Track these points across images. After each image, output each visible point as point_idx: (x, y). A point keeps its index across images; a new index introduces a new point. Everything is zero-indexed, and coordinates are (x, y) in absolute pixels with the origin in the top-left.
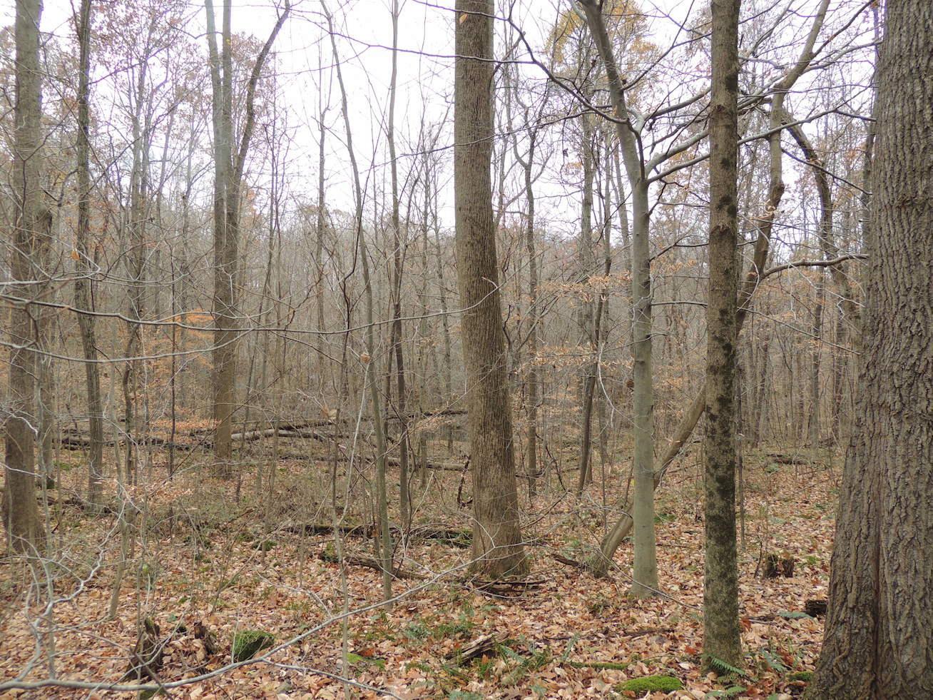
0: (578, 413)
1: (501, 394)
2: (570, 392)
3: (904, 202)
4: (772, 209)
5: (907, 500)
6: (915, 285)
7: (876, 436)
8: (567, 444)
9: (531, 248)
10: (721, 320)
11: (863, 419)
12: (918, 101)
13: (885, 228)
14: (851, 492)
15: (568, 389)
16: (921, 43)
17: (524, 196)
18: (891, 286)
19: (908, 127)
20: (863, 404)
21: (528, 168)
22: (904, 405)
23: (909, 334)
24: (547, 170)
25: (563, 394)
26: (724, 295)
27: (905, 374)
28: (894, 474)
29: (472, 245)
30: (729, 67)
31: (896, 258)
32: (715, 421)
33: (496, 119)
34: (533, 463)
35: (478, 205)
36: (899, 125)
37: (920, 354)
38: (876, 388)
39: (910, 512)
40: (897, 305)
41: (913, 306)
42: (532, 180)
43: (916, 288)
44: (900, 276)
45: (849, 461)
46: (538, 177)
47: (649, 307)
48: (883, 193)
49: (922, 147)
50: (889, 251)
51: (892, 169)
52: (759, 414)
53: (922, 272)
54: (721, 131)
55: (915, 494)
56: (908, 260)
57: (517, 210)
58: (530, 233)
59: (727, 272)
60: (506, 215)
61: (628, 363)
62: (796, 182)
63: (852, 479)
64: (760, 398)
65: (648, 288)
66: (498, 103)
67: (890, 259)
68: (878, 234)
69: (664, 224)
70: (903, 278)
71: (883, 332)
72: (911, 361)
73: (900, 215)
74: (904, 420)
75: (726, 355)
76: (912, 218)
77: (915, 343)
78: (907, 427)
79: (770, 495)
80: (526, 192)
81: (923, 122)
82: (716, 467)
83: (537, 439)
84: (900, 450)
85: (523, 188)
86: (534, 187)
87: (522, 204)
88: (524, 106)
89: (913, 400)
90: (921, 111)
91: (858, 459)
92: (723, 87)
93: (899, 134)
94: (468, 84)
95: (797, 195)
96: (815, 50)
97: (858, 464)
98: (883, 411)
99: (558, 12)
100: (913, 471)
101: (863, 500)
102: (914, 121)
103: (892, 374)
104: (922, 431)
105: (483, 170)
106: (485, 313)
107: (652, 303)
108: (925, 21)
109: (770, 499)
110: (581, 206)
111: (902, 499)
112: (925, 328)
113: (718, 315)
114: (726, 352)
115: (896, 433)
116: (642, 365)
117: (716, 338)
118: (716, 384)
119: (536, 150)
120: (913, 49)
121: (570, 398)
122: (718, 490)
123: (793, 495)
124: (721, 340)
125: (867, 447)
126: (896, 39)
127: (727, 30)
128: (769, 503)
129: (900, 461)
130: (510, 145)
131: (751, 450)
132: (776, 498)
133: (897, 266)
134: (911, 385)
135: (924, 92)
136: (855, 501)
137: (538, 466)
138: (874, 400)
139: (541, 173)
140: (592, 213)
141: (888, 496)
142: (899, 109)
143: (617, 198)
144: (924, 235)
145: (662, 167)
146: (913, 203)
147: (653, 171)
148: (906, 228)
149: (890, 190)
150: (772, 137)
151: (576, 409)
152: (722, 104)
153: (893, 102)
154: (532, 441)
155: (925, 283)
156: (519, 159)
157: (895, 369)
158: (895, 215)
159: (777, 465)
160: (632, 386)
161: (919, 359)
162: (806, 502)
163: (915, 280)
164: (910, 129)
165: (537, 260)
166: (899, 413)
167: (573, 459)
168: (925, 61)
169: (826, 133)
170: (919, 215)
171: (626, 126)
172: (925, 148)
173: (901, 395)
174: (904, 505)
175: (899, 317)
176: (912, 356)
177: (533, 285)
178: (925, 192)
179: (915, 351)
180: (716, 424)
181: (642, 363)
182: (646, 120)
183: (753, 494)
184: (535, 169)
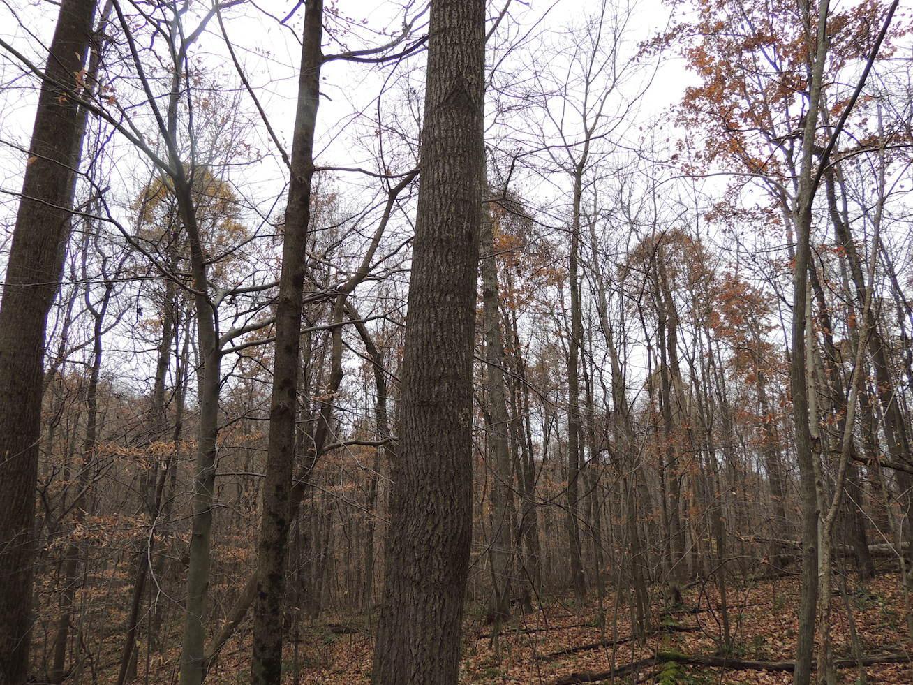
0: (128, 594)
1: (22, 578)
2: (121, 568)
3: (423, 402)
4: (331, 393)
5: (424, 665)
6: (430, 471)
7: (402, 605)
8: (109, 632)
9: (92, 403)
10: (277, 495)
11: (391, 591)
12: (433, 325)
13: (409, 422)
14: (381, 663)
15: (120, 565)
16: (435, 282)
17: (91, 346)
18: (413, 471)
19: (426, 343)
20: (392, 577)
21: (99, 318)
22: (422, 576)
23: (425, 513)
24: (121, 322)
25: (112, 571)
26: (281, 471)
27: (423, 548)
28: (415, 641)
29: (10, 396)
30: (297, 267)
31: (417, 447)
32: (265, 599)
33: (69, 261)
34: (60, 662)
35: (25, 351)
36: (420, 341)
37: (434, 530)
38: (402, 561)
39: (427, 677)
40: (417, 487)
41: (429, 489)
42: (102, 330)
43: (431, 473)
44: (420, 463)
45: (380, 632)
46: (110, 328)
47: (213, 477)
48: (408, 394)
49: (435, 360)
50: (413, 441)
51: (415, 375)
52: (321, 584)
53: (435, 461)
54: (286, 321)
55: (430, 658)
56: (425, 450)
57: (82, 360)
58: (93, 386)
59: (284, 449)
60: (67, 364)
61: (186, 538)
62: (360, 368)
63: (382, 650)
64: (323, 567)
65: (213, 458)
66: (73, 246)
67: (413, 448)
68: (405, 427)
69: (242, 391)
70: (422, 464)
71: (407, 510)
72: (427, 536)
73: (420, 412)
74: (422, 590)
75: (279, 530)
76: (428, 416)
77: (430, 521)
78: (424, 596)
79: (326, 669)
80: (93, 342)
81: (436, 341)
82: (263, 649)
83: (69, 630)
84: (419, 618)
85: (91, 337)
86: (103, 338)
87: (88, 354)
88: (103, 255)
89: (429, 571)
90: (435, 333)
91: (387, 629)
92: (291, 283)
93: (420, 348)
94: (33, 222)
95: (360, 379)
96: (371, 265)
97: (387, 634)
98: (407, 582)
99: (153, 175)
100: (429, 637)
101: (391, 670)
102: (430, 339)
103: (414, 547)
104: (435, 598)
105: (37, 314)
106: (15, 478)
107: (216, 473)
108: (438, 266)
109: (325, 672)
110: (156, 364)
111: (421, 664)
112: (437, 507)
113: (274, 491)
114: (279, 527)
115: (416, 602)
116: (200, 539)
117: (270, 513)
118: (268, 561)
119: (112, 300)
120: (431, 285)
121: (119, 575)
122: (264, 674)
123: (347, 666)
124: (275, 515)
125: (395, 617)
126: (419, 275)
127: (297, 237)
128: (324, 678)
129: (419, 629)
130: (81, 291)
131: (312, 621)
132: (332, 671)
133: (418, 454)
134: (427, 558)
135: (436, 319)
136: (384, 672)
137: (66, 665)
138: (400, 571)
139: (115, 325)
140: (168, 373)
141: (411, 663)
142: (420, 328)
143: (196, 361)
144: (436, 431)
145: (237, 341)
146: (429, 404)
147: (229, 343)
148: (424, 422)
149: (413, 390)
150: (335, 329)
151: (126, 588)
152: (289, 297)
153: (416, 322)
154: (63, 634)
155: (437, 470)
156: (89, 307)
157: (415, 543)
158: (417, 412)
159: (334, 635)
160: (188, 563)
161: (433, 535)
162: (358, 672)
163: (430, 467)
164: (427, 345)
165: (98, 416)
166: (419, 583)
167: (116, 650)
168: (438, 296)
169: (383, 330)
170: (433, 413)
171: (204, 298)
172: (437, 362)
173: (420, 568)
174: (422, 670)
175: (418, 498)
176: (428, 531)
177: (89, 444)
178: (437, 396)
179: (430, 528)
180: (266, 603)
181: (201, 536)
182: (226, 294)
183: (310, 670)
184: (108, 320)
